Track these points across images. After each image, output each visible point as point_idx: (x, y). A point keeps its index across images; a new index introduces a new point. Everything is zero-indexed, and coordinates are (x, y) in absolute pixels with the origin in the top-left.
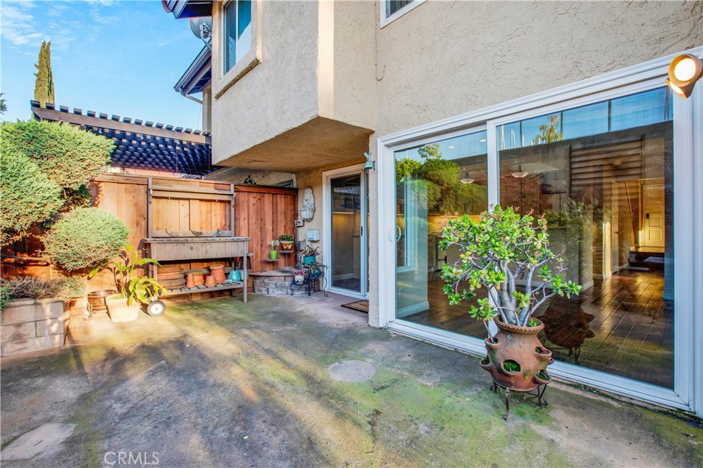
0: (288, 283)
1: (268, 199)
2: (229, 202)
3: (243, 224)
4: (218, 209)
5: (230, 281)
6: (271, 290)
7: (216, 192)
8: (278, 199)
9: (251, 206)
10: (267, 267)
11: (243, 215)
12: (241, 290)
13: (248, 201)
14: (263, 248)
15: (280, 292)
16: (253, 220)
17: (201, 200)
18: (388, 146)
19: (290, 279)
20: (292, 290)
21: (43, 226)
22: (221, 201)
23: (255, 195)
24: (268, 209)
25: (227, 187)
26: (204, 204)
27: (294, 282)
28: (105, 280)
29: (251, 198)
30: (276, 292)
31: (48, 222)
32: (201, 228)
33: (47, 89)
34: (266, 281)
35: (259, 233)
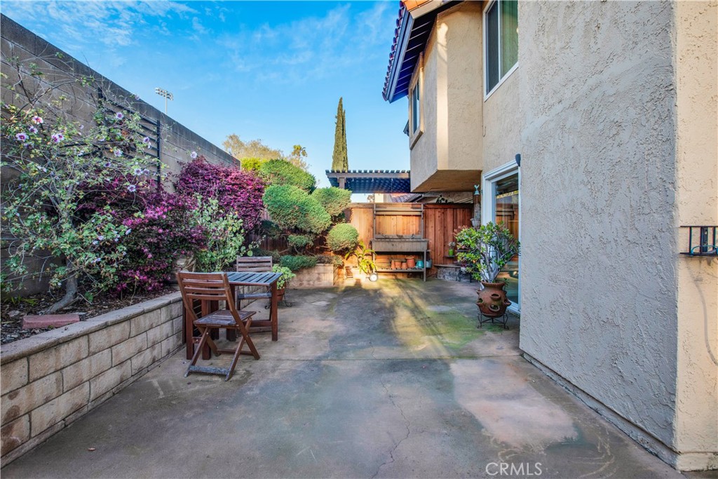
0: (457, 273)
1: (449, 212)
2: (420, 216)
3: (431, 230)
4: (415, 221)
5: (417, 267)
6: (446, 277)
7: (412, 210)
8: (458, 213)
9: (437, 218)
10: (448, 261)
11: (431, 224)
12: (422, 273)
13: (435, 215)
14: (446, 248)
15: (452, 279)
16: (438, 228)
17: (403, 215)
18: (489, 180)
19: (458, 270)
20: (460, 278)
21: (326, 232)
22: (416, 216)
23: (439, 210)
24: (449, 219)
25: (419, 206)
26: (405, 218)
27: (461, 272)
28: (353, 260)
29: (437, 212)
30: (450, 279)
31: (327, 230)
32: (403, 233)
33: (341, 131)
34: (444, 270)
35: (443, 237)
